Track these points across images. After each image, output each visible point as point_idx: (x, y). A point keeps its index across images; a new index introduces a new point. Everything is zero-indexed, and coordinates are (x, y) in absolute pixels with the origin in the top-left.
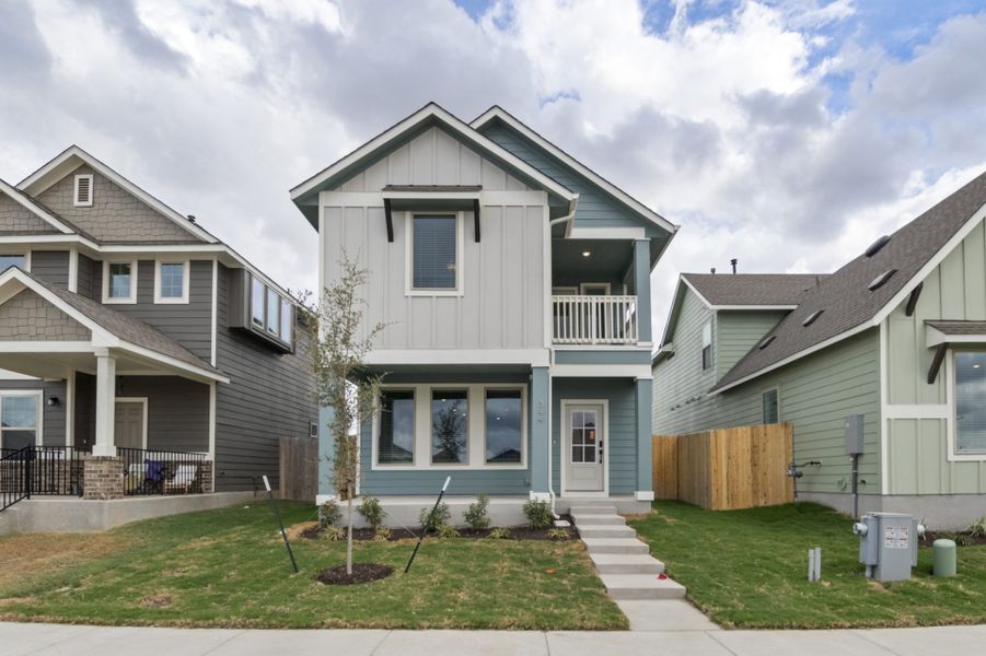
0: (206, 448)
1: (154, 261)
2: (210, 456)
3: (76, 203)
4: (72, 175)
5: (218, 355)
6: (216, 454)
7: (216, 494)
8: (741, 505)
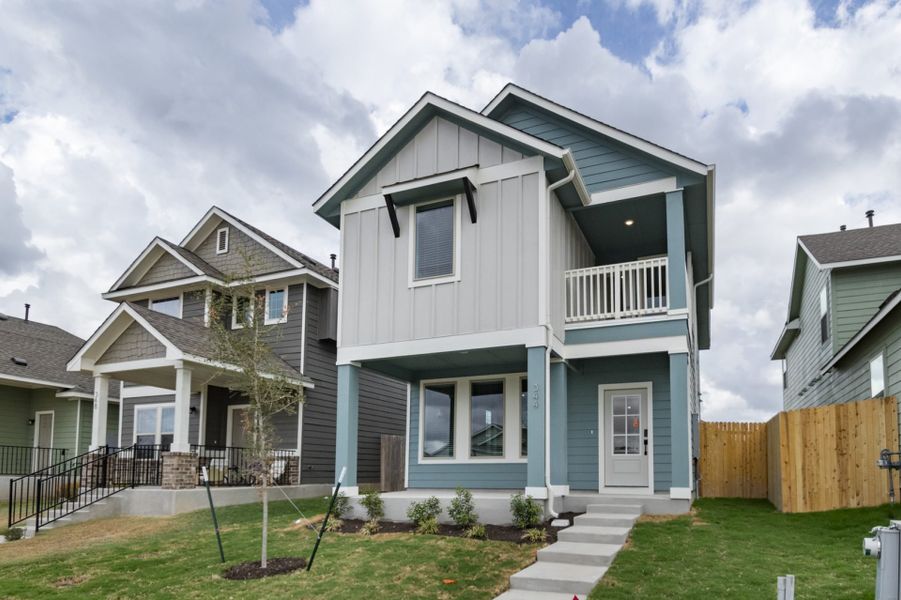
0: (294, 445)
1: (264, 291)
2: (298, 453)
3: (218, 252)
4: (216, 230)
5: (306, 364)
6: (303, 451)
7: (302, 486)
8: (823, 506)
